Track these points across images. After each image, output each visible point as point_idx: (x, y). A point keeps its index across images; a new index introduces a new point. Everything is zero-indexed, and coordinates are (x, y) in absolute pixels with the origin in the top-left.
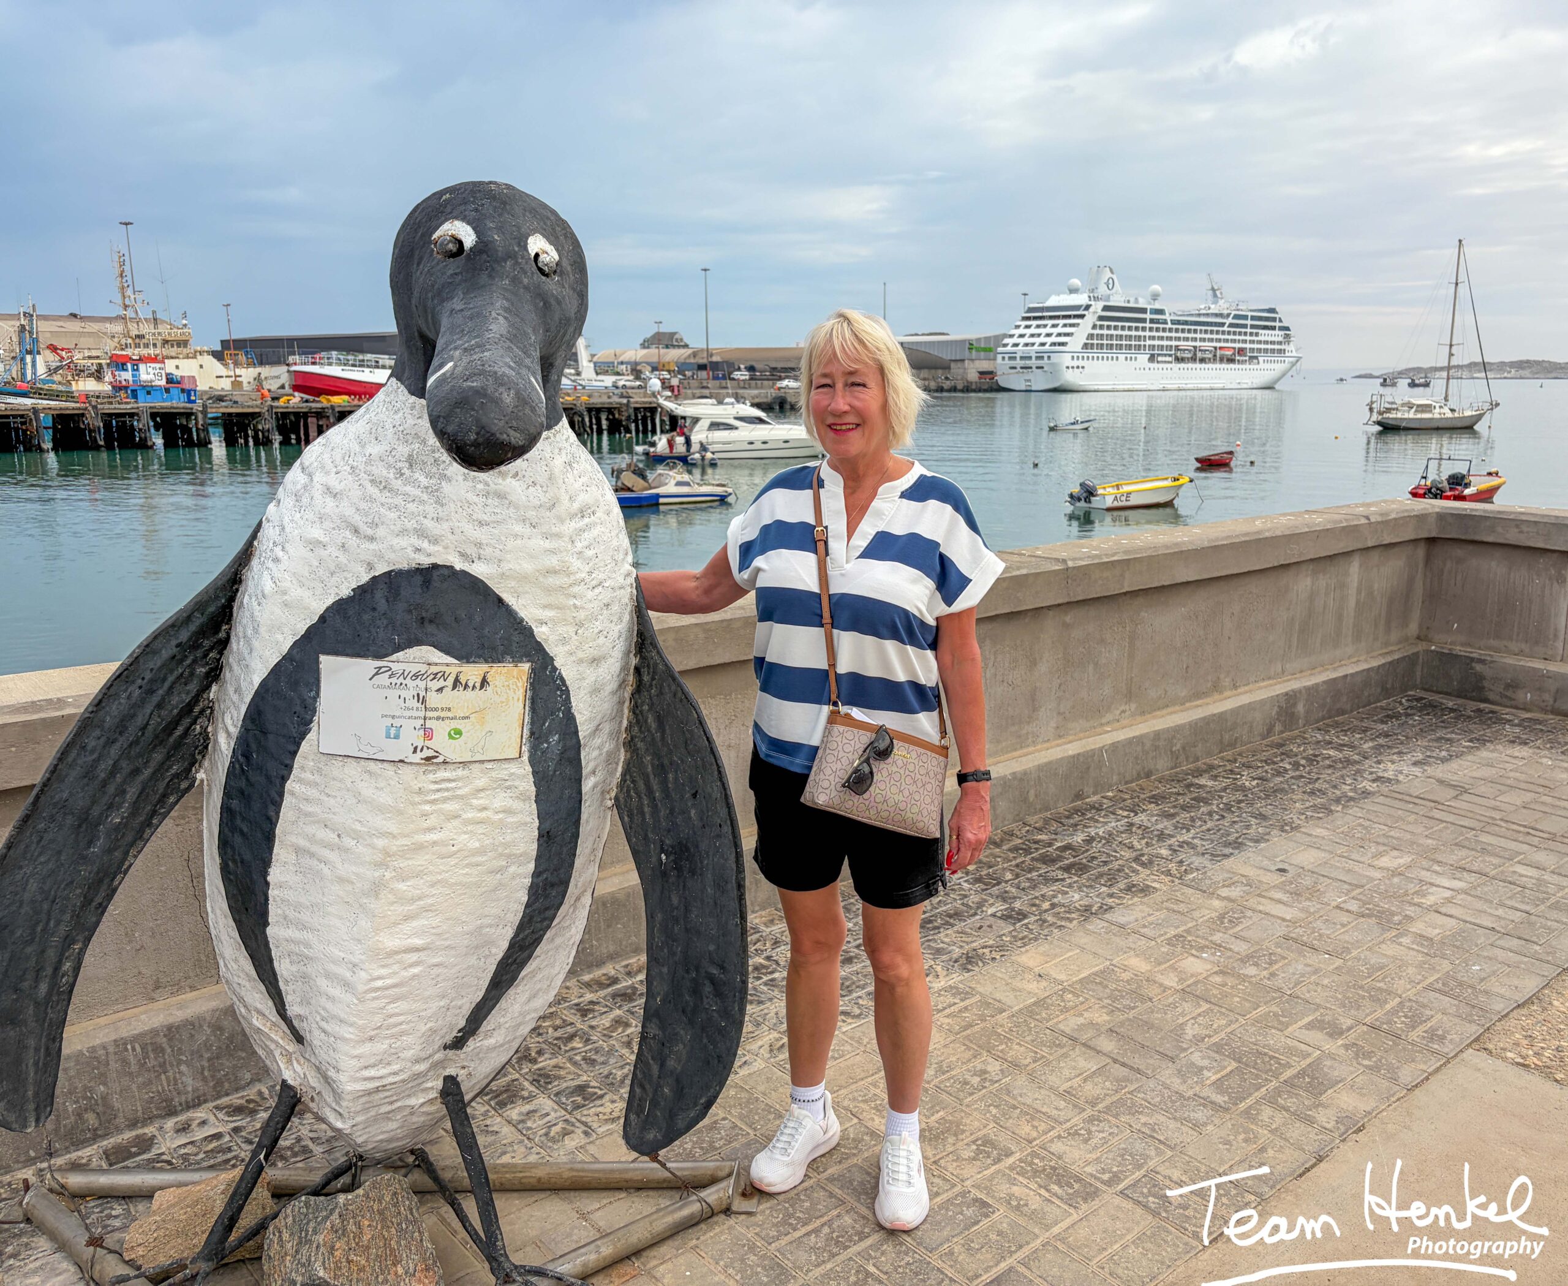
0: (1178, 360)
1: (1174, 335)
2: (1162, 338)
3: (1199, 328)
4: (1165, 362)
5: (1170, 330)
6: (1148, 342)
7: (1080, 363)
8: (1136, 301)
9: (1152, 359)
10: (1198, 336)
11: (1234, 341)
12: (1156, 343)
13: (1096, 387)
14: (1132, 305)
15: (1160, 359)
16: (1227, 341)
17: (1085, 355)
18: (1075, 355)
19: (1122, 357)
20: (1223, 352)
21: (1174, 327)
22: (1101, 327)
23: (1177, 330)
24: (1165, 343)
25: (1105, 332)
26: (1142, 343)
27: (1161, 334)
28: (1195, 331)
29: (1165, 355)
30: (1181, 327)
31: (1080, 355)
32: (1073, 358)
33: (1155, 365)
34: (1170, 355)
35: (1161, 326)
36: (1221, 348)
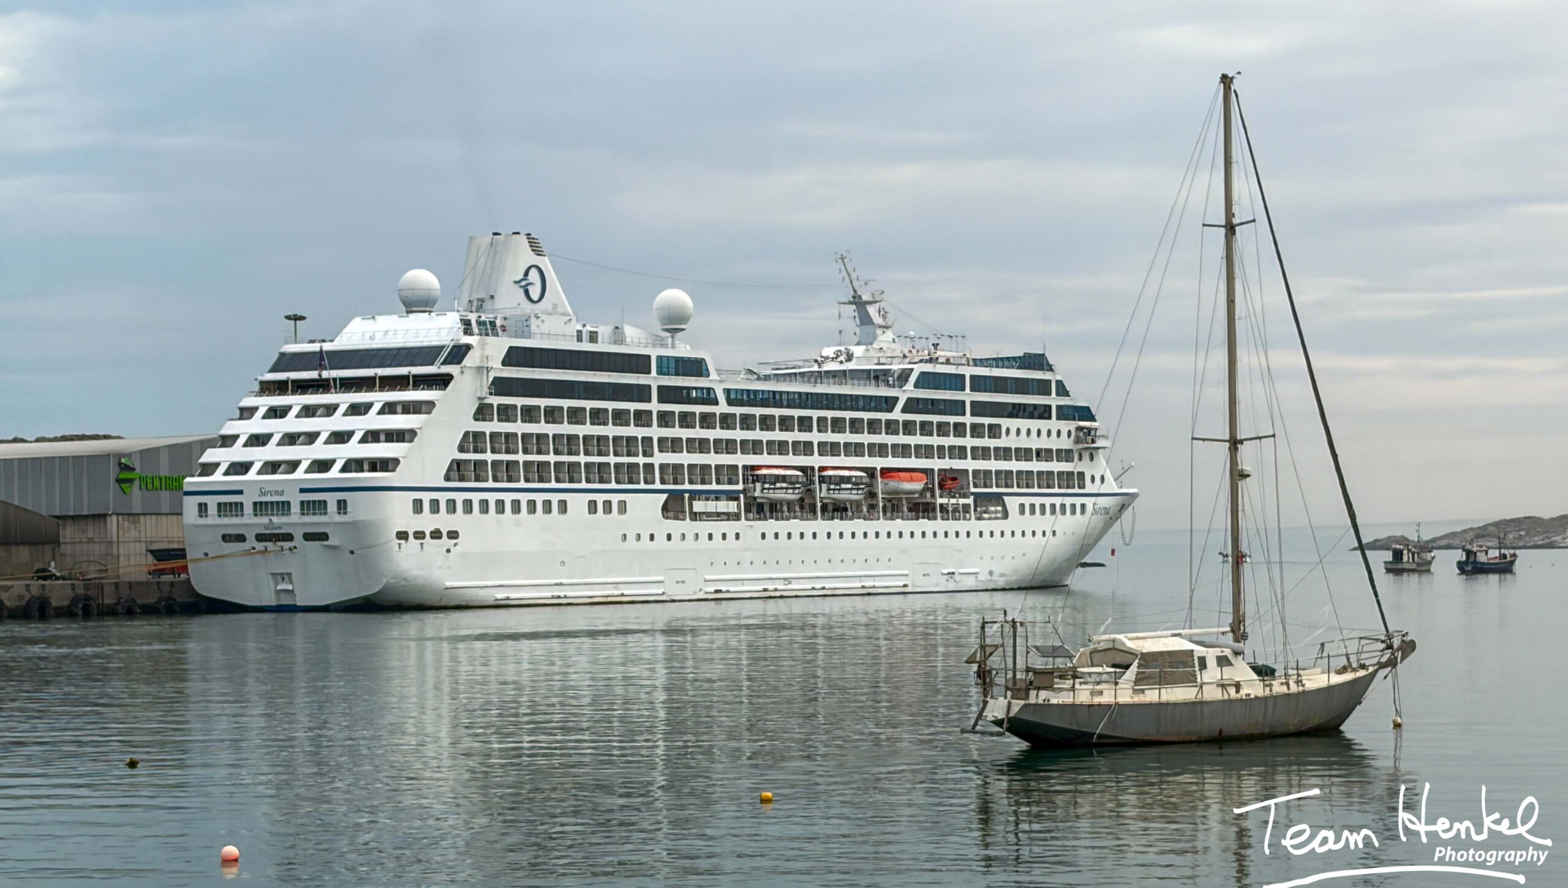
0: (760, 509)
1: (738, 434)
2: (702, 446)
3: (815, 414)
4: (718, 516)
5: (727, 421)
6: (659, 458)
7: (444, 521)
8: (618, 335)
9: (674, 507)
10: (815, 437)
11: (926, 451)
12: (685, 458)
13: (501, 595)
14: (603, 346)
15: (699, 506)
16: (904, 451)
17: (459, 497)
18: (427, 497)
19: (578, 503)
20: (893, 484)
21: (738, 411)
22: (506, 414)
23: (747, 422)
24: (713, 459)
25: (519, 427)
26: (641, 460)
27: (698, 433)
28: (805, 424)
29: (717, 496)
30: (758, 411)
31: (443, 497)
32: (418, 506)
33: (686, 526)
34: (733, 496)
35: (698, 409)
36: (886, 472)
